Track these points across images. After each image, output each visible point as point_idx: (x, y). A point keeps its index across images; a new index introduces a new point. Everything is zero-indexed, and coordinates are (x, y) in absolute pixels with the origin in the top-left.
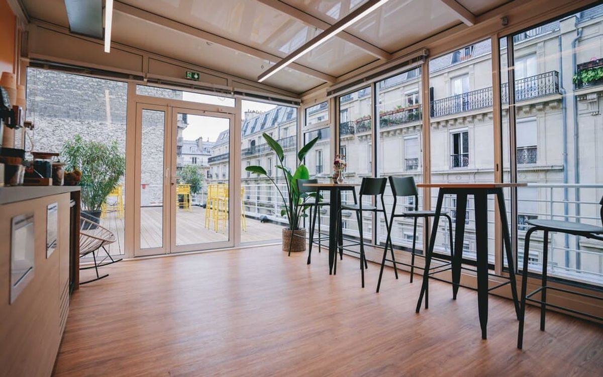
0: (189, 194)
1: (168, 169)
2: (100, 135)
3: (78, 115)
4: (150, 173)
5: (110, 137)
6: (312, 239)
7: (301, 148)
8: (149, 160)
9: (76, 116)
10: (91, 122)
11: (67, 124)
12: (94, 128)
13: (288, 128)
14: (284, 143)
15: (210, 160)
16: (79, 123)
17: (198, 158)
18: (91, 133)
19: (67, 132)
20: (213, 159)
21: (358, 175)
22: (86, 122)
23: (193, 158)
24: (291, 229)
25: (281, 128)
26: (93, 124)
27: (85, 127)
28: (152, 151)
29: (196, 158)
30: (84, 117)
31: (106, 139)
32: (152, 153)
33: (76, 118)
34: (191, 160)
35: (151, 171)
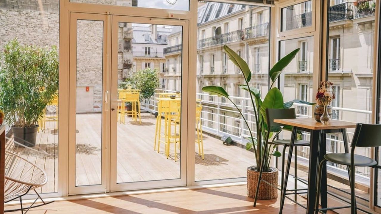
0: (138, 101)
1: (107, 92)
2: (40, 27)
3: (16, 5)
4: (95, 71)
5: (51, 28)
6: (285, 190)
7: (275, 64)
8: (94, 55)
9: (13, 5)
10: (29, 12)
11: (4, 15)
12: (33, 18)
13: (262, 11)
14: (257, 31)
15: (166, 51)
16: (17, 13)
17: (152, 48)
18: (30, 25)
19: (5, 24)
20: (169, 50)
21: (356, 75)
22: (25, 12)
23: (146, 48)
24: (258, 171)
25: (253, 12)
26: (32, 14)
27: (23, 18)
28: (97, 44)
29: (149, 48)
30: (22, 6)
31: (46, 32)
32: (98, 47)
33: (13, 8)
34: (144, 51)
35: (97, 68)
